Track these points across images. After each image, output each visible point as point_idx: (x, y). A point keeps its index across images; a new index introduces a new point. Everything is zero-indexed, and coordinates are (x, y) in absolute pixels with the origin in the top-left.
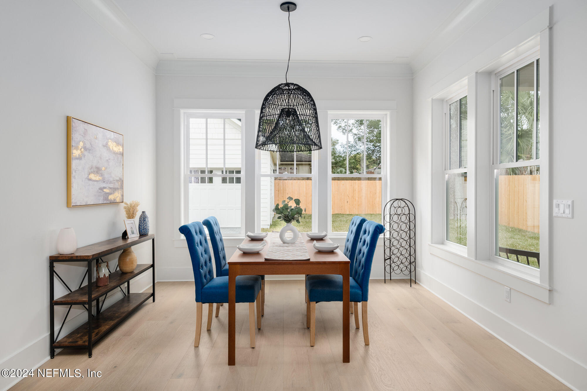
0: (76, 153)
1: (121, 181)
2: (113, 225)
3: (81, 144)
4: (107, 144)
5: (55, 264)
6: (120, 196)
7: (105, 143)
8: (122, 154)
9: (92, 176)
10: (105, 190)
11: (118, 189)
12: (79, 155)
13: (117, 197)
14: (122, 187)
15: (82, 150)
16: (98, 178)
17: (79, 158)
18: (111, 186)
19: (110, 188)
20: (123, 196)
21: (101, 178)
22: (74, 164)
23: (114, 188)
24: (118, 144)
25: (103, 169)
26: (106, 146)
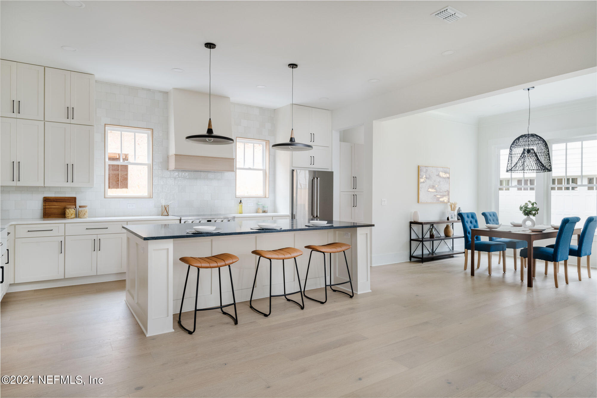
0: (421, 180)
1: (448, 192)
2: (443, 214)
3: (424, 176)
4: (439, 174)
5: (412, 224)
6: (447, 199)
7: (438, 173)
8: (449, 178)
9: (430, 190)
10: (437, 196)
11: (446, 195)
12: (423, 181)
13: (445, 200)
14: (448, 195)
15: (425, 178)
16: (433, 190)
17: (423, 182)
18: (441, 194)
19: (441, 195)
20: (449, 199)
21: (435, 191)
22: (420, 185)
23: (443, 195)
24: (446, 173)
25: (436, 186)
26: (438, 175)
